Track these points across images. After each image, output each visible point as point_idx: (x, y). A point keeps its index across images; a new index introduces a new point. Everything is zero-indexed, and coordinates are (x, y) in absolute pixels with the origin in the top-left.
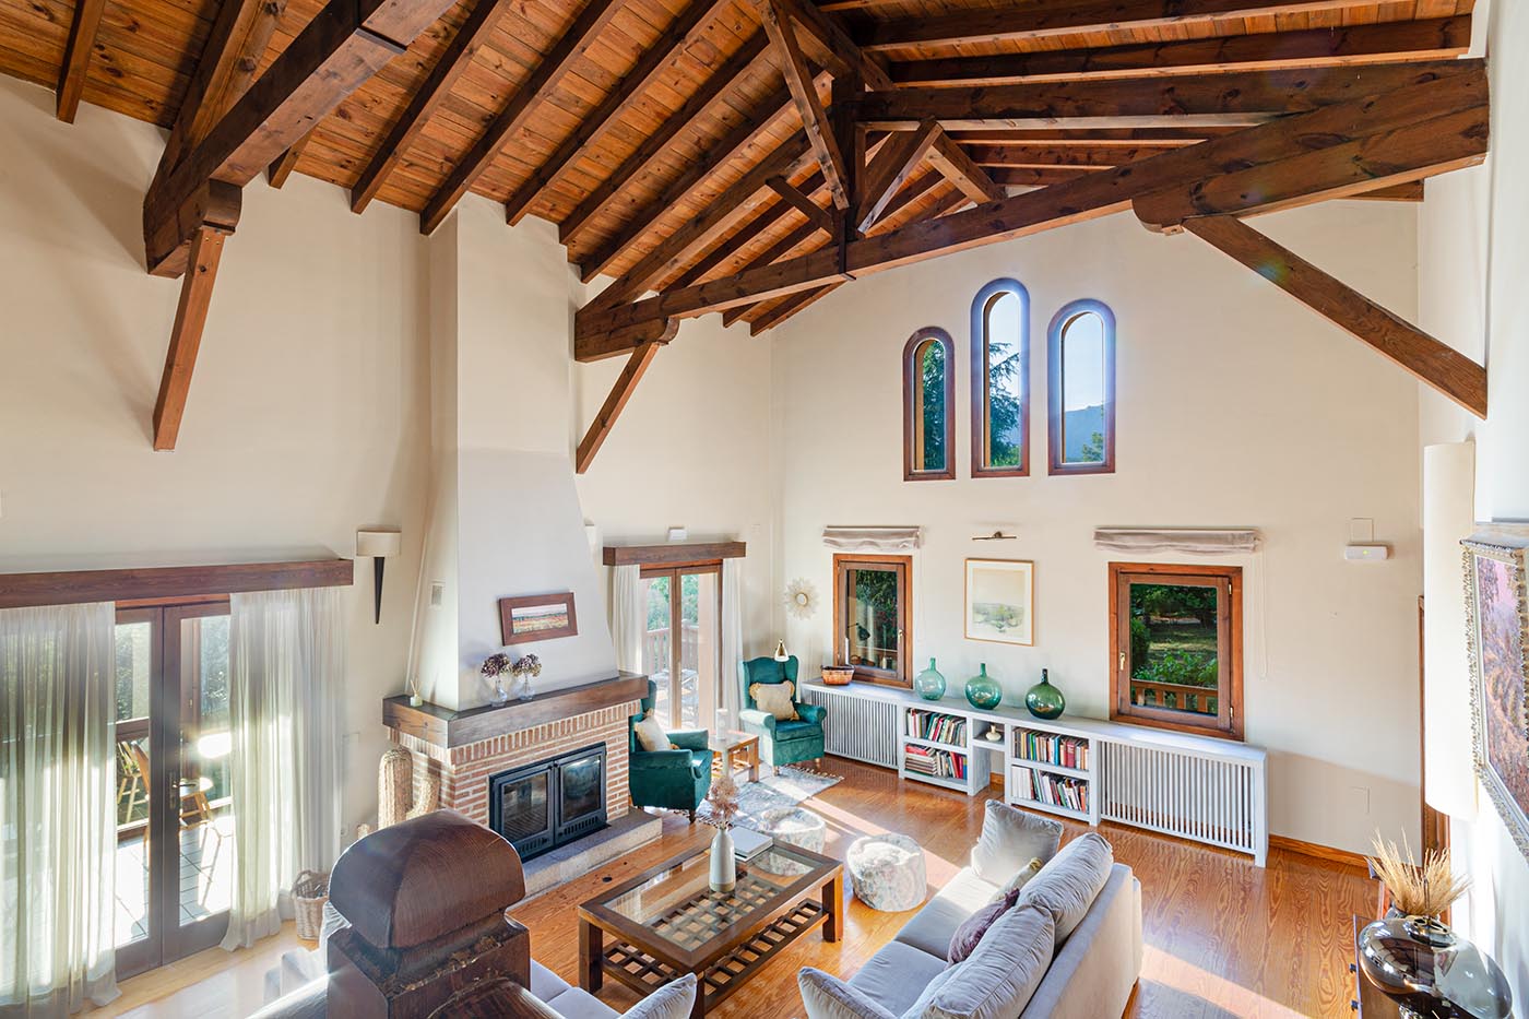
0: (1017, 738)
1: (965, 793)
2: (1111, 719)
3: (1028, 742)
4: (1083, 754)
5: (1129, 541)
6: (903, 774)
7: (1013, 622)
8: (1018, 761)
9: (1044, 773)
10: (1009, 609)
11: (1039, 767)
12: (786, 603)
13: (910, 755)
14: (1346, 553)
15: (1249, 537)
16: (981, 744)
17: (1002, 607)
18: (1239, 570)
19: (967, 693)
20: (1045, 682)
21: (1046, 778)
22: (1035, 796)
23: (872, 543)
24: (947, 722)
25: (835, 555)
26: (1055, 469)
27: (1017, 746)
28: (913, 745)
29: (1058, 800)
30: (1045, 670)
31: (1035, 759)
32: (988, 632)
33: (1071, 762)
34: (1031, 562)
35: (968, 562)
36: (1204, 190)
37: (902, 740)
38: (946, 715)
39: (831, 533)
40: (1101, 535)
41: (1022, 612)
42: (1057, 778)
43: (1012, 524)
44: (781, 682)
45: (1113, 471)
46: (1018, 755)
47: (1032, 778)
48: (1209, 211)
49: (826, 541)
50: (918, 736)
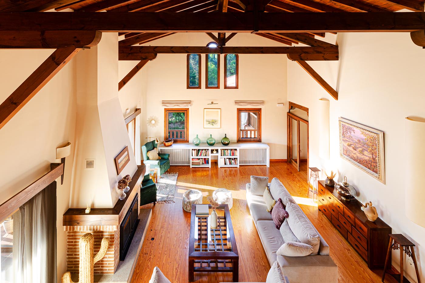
0: (221, 151)
1: (209, 167)
2: (237, 142)
3: (223, 152)
4: (236, 152)
5: (242, 104)
6: (191, 166)
7: (216, 123)
8: (222, 157)
9: (227, 158)
10: (215, 120)
11: (226, 157)
12: (147, 123)
13: (193, 161)
14: (277, 105)
15: (262, 102)
16: (212, 155)
17: (213, 120)
18: (261, 109)
19: (207, 142)
20: (226, 137)
21: (228, 159)
22: (225, 164)
23: (178, 105)
24: (204, 151)
25: (165, 109)
26: (226, 87)
27: (221, 153)
28: (194, 158)
29: (230, 163)
30: (226, 134)
31: (225, 155)
32: (210, 126)
33: (233, 154)
34: (220, 109)
35: (205, 109)
36: (301, 55)
37: (191, 157)
38: (203, 149)
39: (164, 103)
40: (237, 102)
41: (218, 120)
42: (230, 159)
43: (216, 100)
44: (153, 149)
45: (238, 88)
46: (221, 156)
47: (225, 160)
48: (302, 59)
49: (163, 105)
50: (196, 155)
